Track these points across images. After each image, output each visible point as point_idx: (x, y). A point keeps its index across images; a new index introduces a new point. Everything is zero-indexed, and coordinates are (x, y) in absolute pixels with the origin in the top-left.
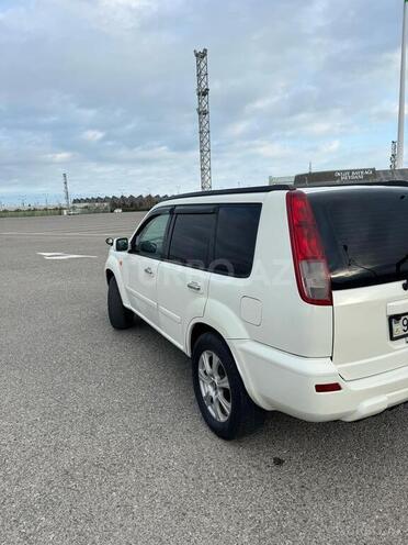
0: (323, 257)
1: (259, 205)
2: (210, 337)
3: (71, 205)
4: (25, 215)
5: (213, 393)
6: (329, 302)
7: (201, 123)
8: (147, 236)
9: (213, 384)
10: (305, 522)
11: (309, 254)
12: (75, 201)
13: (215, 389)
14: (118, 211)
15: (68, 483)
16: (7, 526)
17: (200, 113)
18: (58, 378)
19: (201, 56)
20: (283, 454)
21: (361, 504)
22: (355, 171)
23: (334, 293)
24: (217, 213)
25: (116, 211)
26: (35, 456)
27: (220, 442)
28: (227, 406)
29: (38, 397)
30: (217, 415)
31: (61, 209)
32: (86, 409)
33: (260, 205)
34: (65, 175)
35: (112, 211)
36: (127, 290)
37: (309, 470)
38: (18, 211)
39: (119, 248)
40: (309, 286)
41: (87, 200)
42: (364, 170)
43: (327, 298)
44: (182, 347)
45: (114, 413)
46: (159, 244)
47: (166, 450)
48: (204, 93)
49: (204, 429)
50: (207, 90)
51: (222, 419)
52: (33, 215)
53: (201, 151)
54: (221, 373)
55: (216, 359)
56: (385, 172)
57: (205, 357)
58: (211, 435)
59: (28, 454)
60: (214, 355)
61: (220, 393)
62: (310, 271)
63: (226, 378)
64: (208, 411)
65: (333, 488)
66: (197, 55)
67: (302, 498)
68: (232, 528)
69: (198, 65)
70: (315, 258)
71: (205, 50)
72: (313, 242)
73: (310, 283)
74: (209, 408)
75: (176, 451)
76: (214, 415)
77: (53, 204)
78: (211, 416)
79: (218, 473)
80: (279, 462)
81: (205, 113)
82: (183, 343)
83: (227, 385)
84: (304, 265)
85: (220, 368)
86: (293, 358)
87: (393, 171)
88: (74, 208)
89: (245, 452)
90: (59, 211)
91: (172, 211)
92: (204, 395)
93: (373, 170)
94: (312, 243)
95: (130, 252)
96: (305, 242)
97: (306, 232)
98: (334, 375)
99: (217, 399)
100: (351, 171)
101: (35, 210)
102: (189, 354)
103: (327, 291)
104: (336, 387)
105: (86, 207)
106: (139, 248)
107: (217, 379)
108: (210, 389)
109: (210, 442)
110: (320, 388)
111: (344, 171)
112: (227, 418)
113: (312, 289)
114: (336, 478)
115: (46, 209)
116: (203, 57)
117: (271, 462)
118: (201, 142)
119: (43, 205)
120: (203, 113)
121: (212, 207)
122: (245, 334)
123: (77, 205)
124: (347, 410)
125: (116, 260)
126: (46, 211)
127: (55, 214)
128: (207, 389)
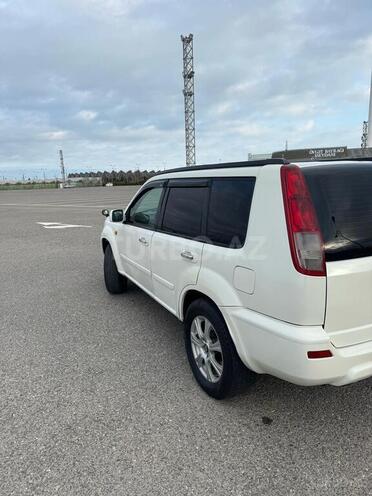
0: (316, 230)
1: (252, 180)
2: (203, 303)
3: (67, 179)
4: (25, 188)
5: (204, 356)
6: (323, 273)
7: (186, 104)
8: (140, 208)
9: (205, 347)
10: (295, 478)
11: (304, 226)
12: (70, 176)
13: (207, 352)
14: (110, 185)
15: (71, 437)
16: (16, 477)
17: (185, 95)
18: (59, 339)
19: (187, 40)
20: (271, 413)
21: (348, 463)
22: (328, 149)
23: (328, 264)
24: (211, 187)
25: (108, 185)
26: (40, 410)
27: (211, 401)
28: (219, 368)
29: (41, 356)
30: (208, 375)
31: (58, 182)
32: (86, 367)
33: (254, 178)
34: (61, 151)
35: (104, 185)
36: (122, 258)
37: (297, 430)
38: (19, 184)
39: (115, 219)
40: (303, 258)
41: (81, 175)
42: (337, 149)
43: (321, 269)
44: (174, 312)
45: (111, 371)
46: (152, 216)
47: (160, 408)
48: (189, 76)
49: (196, 388)
50: (193, 72)
51: (213, 380)
52: (32, 188)
53: (187, 130)
54: (213, 337)
55: (208, 324)
56: (356, 150)
57: (197, 322)
58: (203, 394)
59: (33, 409)
60: (206, 321)
61: (212, 356)
62: (304, 243)
63: (218, 342)
64: (200, 372)
65: (320, 447)
66: (183, 40)
67: (291, 456)
68: (225, 484)
69: (185, 50)
70: (308, 230)
71: (191, 35)
72: (307, 214)
73: (304, 254)
74: (201, 369)
75: (171, 409)
76: (206, 376)
77: (51, 178)
78: (203, 377)
79: (210, 430)
80: (267, 421)
81: (191, 94)
82: (176, 308)
83: (219, 349)
84: (298, 236)
85: (212, 332)
86: (288, 326)
87: (363, 150)
88: (69, 182)
89: (235, 410)
90: (56, 184)
91: (166, 184)
92: (196, 357)
93: (345, 148)
94: (307, 216)
95: (125, 223)
96: (299, 214)
97: (300, 205)
98: (326, 342)
99: (209, 361)
100: (324, 149)
101: (34, 183)
102: (181, 318)
103: (320, 262)
104: (327, 354)
105: (80, 181)
106: (133, 218)
107: (208, 343)
108: (202, 351)
109: (201, 401)
110: (313, 355)
111: (317, 150)
112: (218, 379)
113: (307, 260)
114: (322, 438)
115: (44, 183)
116: (189, 42)
117: (259, 420)
118: (187, 121)
119: (41, 178)
120: (188, 94)
121: (206, 180)
122: (237, 302)
123: (71, 179)
124: (337, 376)
125: (110, 229)
126: (44, 185)
127: (52, 188)
128: (199, 352)
